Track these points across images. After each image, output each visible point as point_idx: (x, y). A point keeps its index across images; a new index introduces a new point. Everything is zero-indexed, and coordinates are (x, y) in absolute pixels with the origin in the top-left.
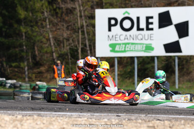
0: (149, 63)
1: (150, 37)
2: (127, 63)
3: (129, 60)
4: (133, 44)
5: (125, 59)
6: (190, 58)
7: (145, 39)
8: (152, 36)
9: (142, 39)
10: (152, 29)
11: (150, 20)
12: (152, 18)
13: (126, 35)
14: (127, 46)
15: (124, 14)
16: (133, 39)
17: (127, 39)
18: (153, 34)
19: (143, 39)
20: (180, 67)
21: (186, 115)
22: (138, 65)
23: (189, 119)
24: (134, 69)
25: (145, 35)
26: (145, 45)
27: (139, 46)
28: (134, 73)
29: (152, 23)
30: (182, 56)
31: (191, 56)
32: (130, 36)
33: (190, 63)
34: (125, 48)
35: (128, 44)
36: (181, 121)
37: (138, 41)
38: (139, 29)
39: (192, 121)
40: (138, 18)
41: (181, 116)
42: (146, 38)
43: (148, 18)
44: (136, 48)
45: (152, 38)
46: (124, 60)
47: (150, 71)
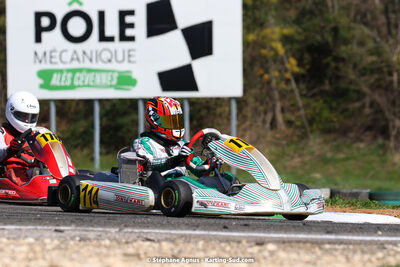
0: (125, 113)
1: (129, 56)
2: (77, 113)
3: (81, 106)
4: (89, 71)
5: (74, 104)
6: (216, 104)
7: (117, 61)
8: (131, 53)
9: (110, 61)
10: (132, 39)
11: (128, 19)
12: (132, 13)
13: (75, 52)
14: (78, 75)
15: (70, 4)
16: (91, 60)
17: (78, 59)
18: (133, 50)
19: (113, 60)
20: (195, 123)
21: (209, 230)
22: (101, 118)
23: (215, 237)
24: (92, 126)
25: (116, 52)
26: (116, 75)
27: (104, 75)
28: (92, 135)
29: (132, 26)
30: (198, 99)
31: (218, 99)
32: (84, 53)
33: (214, 114)
34: (73, 79)
35: (80, 70)
36: (196, 242)
37: (100, 66)
38: (103, 38)
39: (221, 241)
40: (102, 15)
41: (197, 232)
42: (120, 58)
43: (123, 14)
44: (98, 81)
45: (132, 59)
46: (70, 108)
47: (129, 131)
